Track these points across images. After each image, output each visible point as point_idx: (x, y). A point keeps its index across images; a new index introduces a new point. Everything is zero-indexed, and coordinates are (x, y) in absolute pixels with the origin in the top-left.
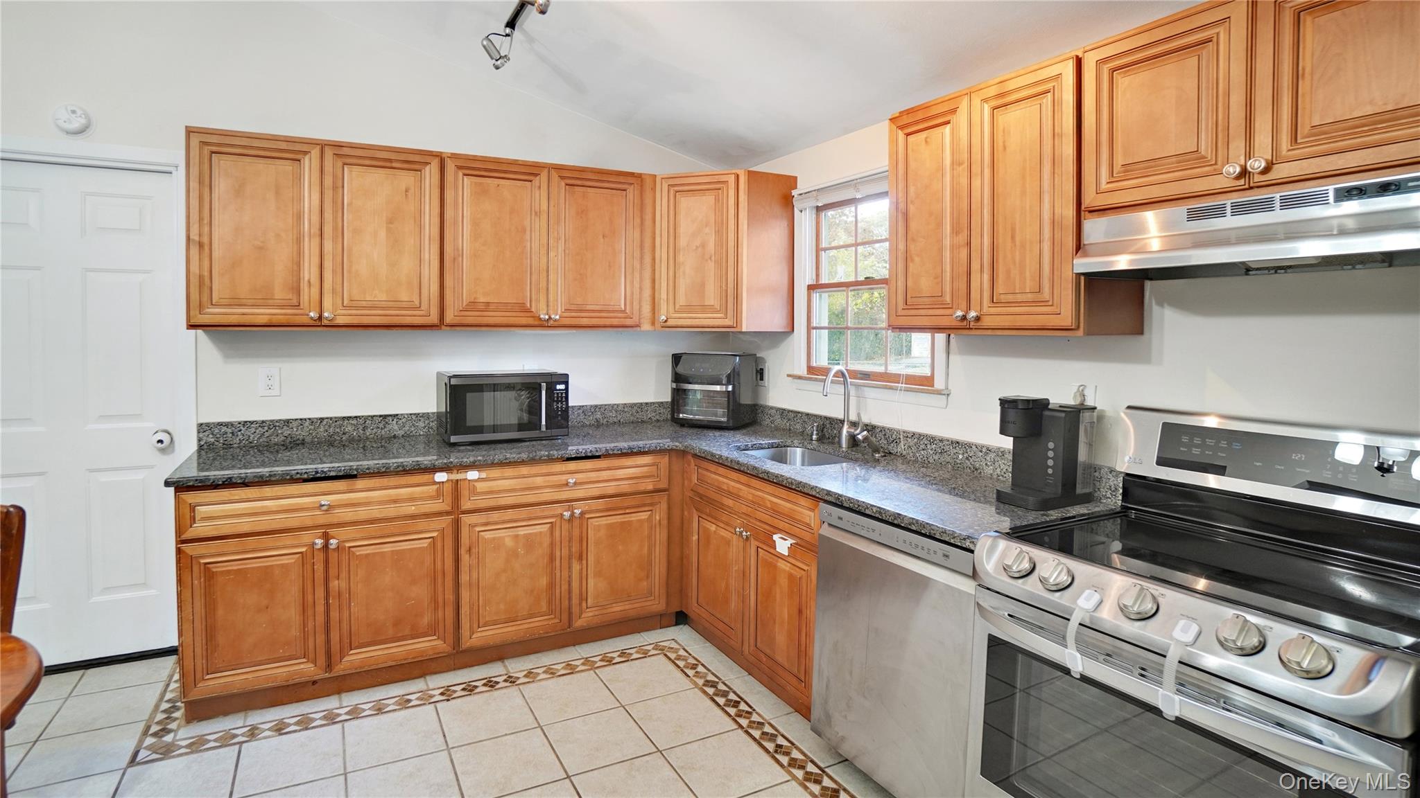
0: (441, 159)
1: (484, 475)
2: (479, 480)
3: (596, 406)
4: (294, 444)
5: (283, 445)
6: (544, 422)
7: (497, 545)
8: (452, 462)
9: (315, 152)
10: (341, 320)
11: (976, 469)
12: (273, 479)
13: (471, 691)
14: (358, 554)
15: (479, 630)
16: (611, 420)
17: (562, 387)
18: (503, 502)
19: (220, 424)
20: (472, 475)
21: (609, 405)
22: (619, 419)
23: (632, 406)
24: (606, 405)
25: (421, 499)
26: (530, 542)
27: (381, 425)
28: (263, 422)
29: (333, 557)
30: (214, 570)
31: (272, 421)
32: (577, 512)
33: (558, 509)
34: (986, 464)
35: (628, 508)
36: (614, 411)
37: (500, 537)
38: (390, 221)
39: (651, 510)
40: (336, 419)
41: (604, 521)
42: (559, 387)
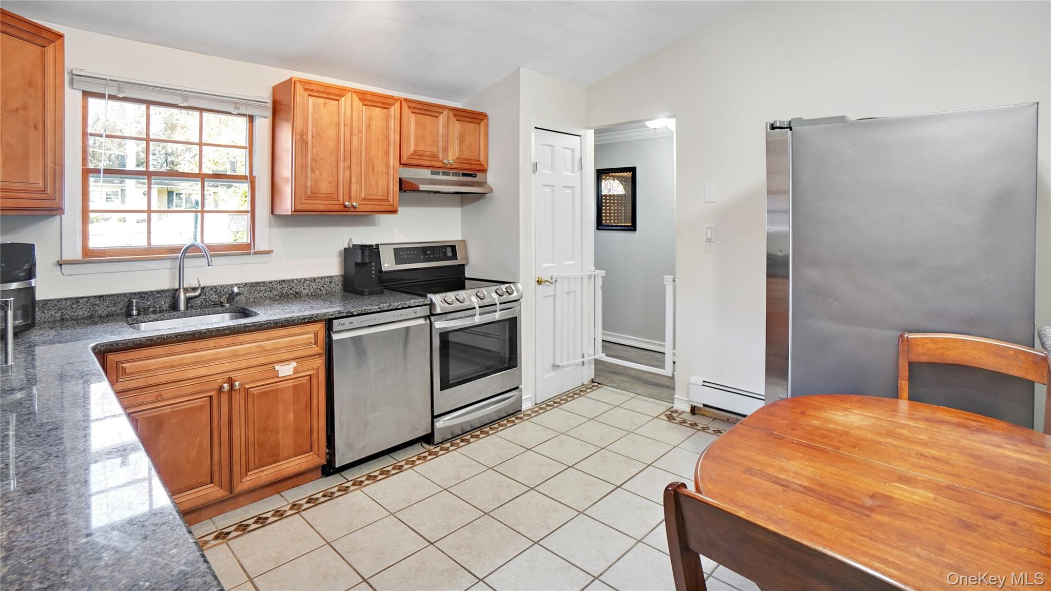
11: (297, 293)
34: (304, 289)
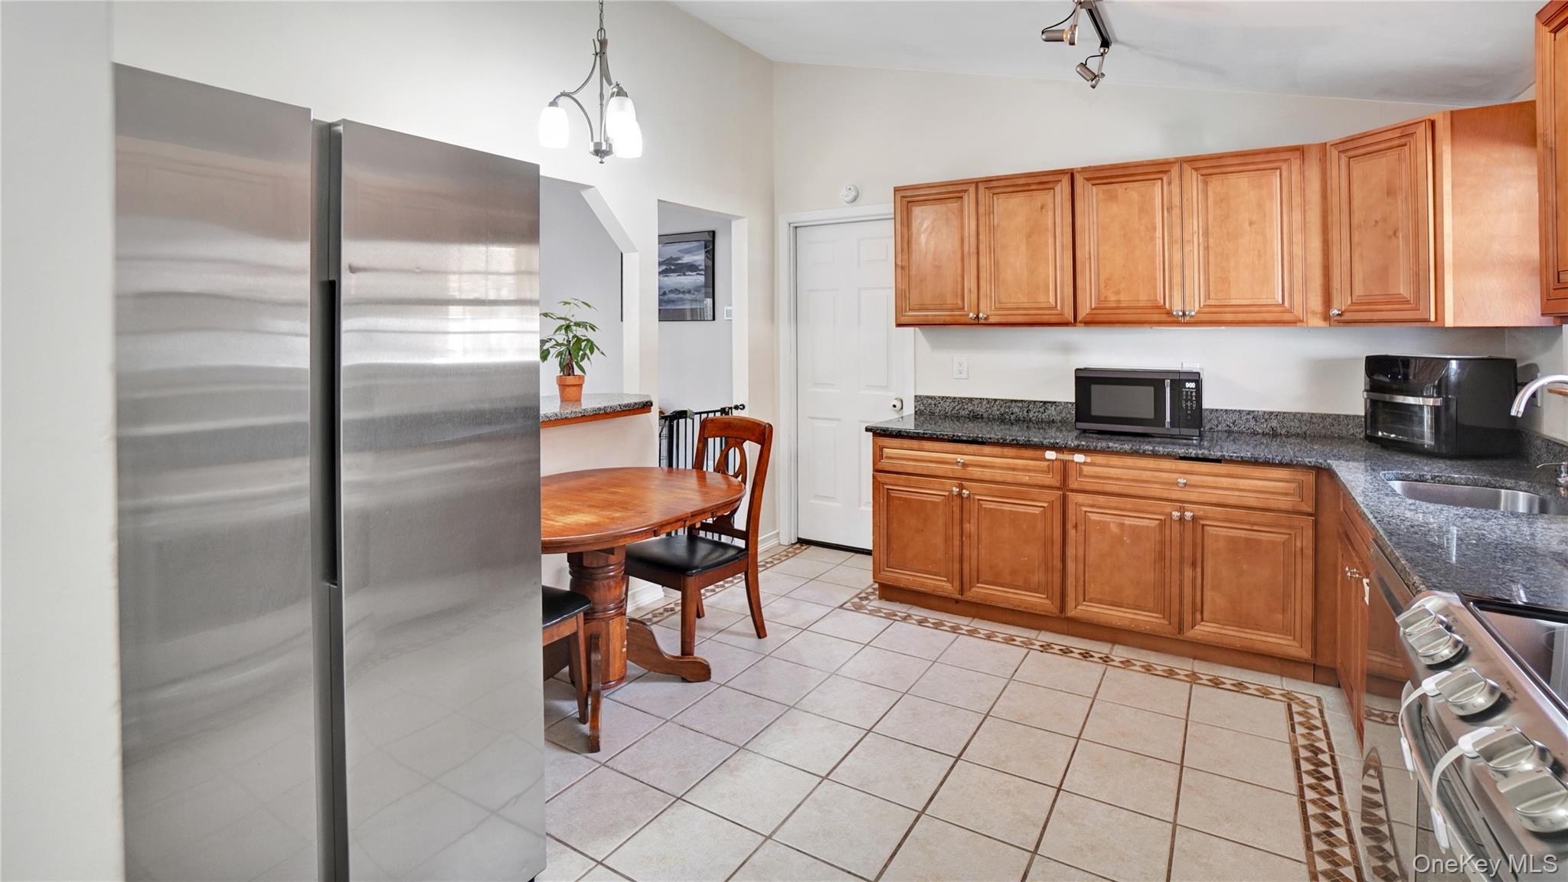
0: (1072, 174)
1: (1089, 460)
2: (1085, 463)
3: (1272, 413)
4: (975, 417)
5: (968, 418)
6: (1168, 419)
7: (1104, 528)
8: (1057, 443)
9: (972, 190)
10: (992, 320)
12: (925, 436)
13: (1085, 657)
14: (984, 506)
15: (1084, 603)
16: (1292, 431)
17: (1192, 385)
18: (1108, 488)
19: (927, 397)
20: (1079, 458)
21: (1289, 413)
22: (1304, 430)
23: (1324, 417)
24: (1284, 413)
25: (1035, 471)
26: (1136, 533)
27: (1042, 410)
28: (955, 398)
29: (966, 504)
30: (893, 495)
31: (960, 398)
32: (1188, 515)
33: (1167, 507)
35: (1255, 524)
36: (1296, 421)
37: (1105, 521)
38: (1029, 236)
39: (1289, 534)
40: (1005, 401)
41: (1224, 532)
42: (1188, 385)
